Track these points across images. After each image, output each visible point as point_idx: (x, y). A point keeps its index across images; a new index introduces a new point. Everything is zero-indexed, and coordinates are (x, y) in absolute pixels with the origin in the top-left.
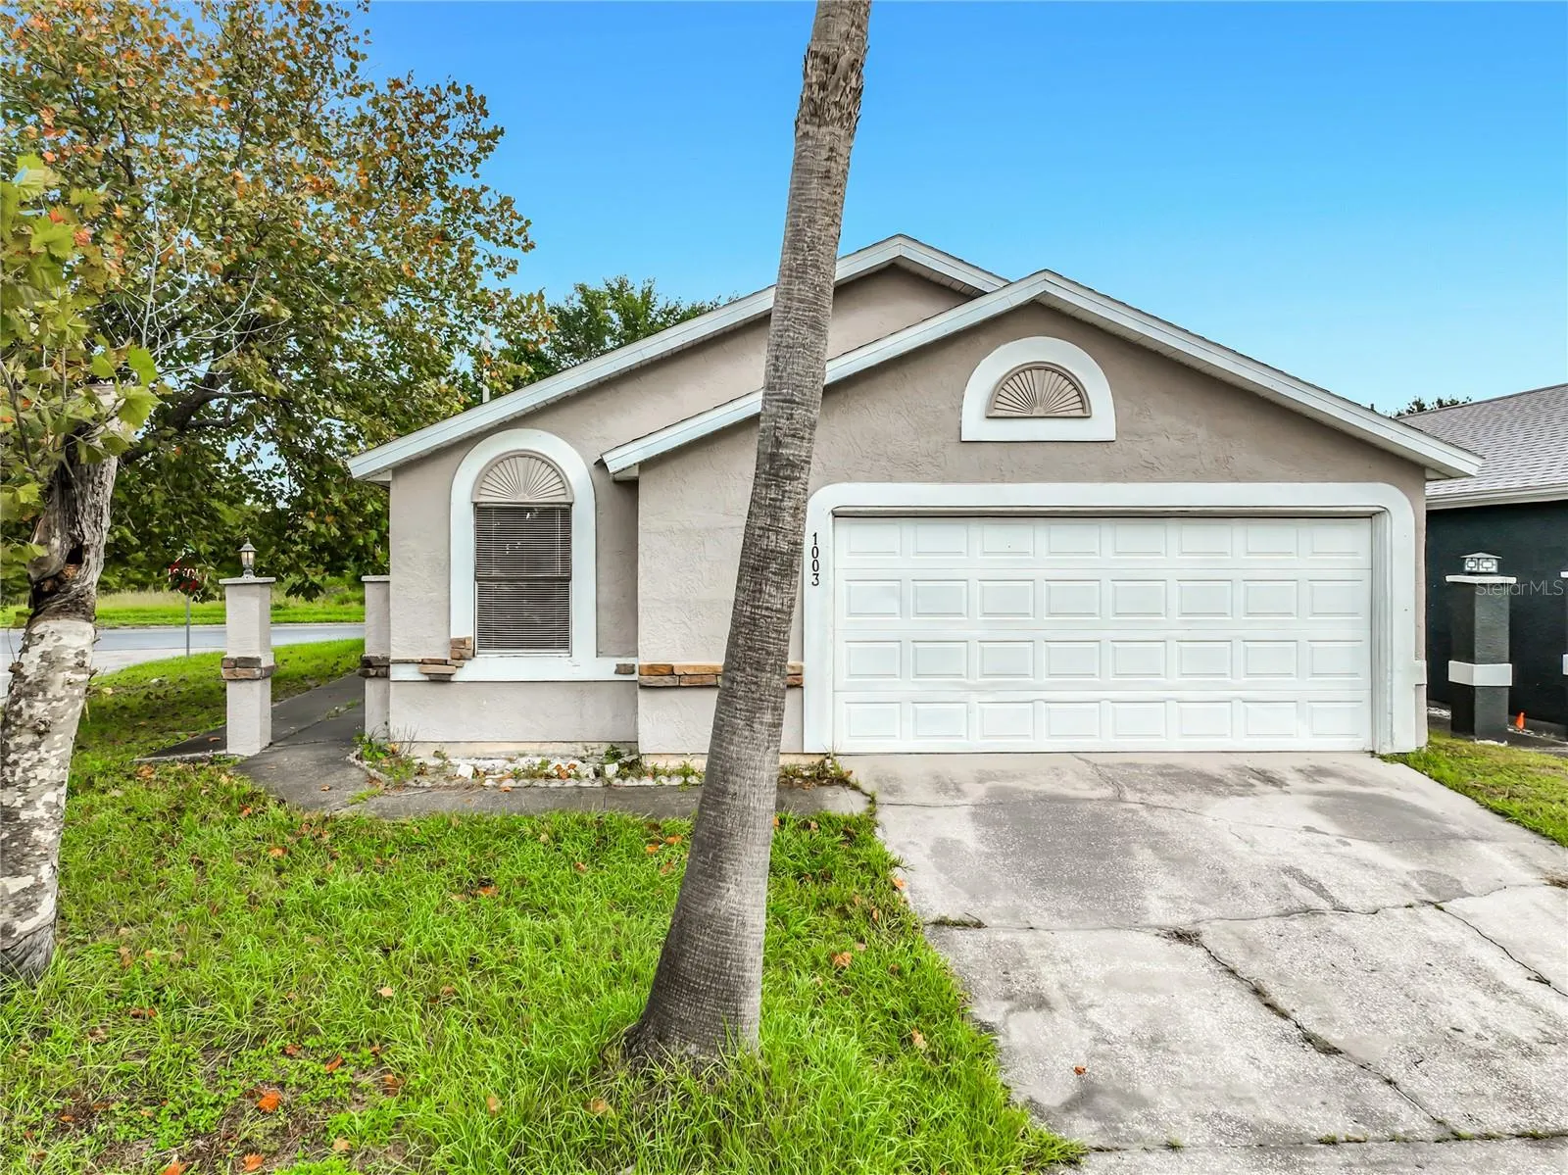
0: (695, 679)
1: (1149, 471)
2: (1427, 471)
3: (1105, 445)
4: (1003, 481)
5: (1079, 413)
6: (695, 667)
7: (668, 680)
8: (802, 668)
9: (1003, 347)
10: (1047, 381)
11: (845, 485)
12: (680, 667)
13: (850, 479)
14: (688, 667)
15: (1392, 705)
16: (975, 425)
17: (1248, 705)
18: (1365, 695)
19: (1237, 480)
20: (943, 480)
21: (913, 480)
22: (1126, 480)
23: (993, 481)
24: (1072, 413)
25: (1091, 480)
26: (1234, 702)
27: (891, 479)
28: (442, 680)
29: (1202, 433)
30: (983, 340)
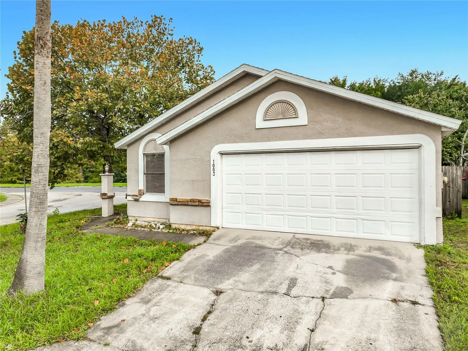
0: (183, 203)
1: (320, 135)
2: (442, 128)
3: (304, 127)
4: (269, 141)
5: (294, 116)
6: (182, 199)
7: (176, 203)
8: (210, 200)
9: (269, 96)
10: (283, 106)
11: (222, 144)
12: (179, 199)
13: (223, 143)
14: (181, 199)
15: (424, 225)
16: (260, 123)
17: (364, 221)
18: (417, 220)
19: (355, 136)
20: (250, 142)
21: (241, 142)
22: (312, 138)
23: (266, 141)
24: (292, 116)
25: (299, 139)
26: (358, 220)
27: (235, 142)
28: (137, 200)
29: (340, 120)
30: (262, 95)
